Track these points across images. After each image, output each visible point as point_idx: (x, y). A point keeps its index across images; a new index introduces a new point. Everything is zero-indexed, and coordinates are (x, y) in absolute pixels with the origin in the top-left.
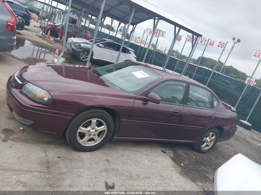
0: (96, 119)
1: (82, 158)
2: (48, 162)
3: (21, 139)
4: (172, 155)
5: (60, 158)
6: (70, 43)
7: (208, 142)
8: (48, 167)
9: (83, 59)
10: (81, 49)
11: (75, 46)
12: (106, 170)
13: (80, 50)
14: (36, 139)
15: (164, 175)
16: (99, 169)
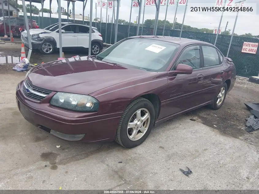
0: (140, 110)
1: (140, 155)
2: (116, 172)
3: (68, 158)
4: (200, 120)
5: (121, 162)
6: (27, 38)
7: (221, 97)
8: (121, 178)
9: (47, 51)
10: (41, 40)
11: (33, 39)
12: (169, 157)
13: (41, 42)
14: (82, 152)
15: (213, 142)
16: (163, 159)
